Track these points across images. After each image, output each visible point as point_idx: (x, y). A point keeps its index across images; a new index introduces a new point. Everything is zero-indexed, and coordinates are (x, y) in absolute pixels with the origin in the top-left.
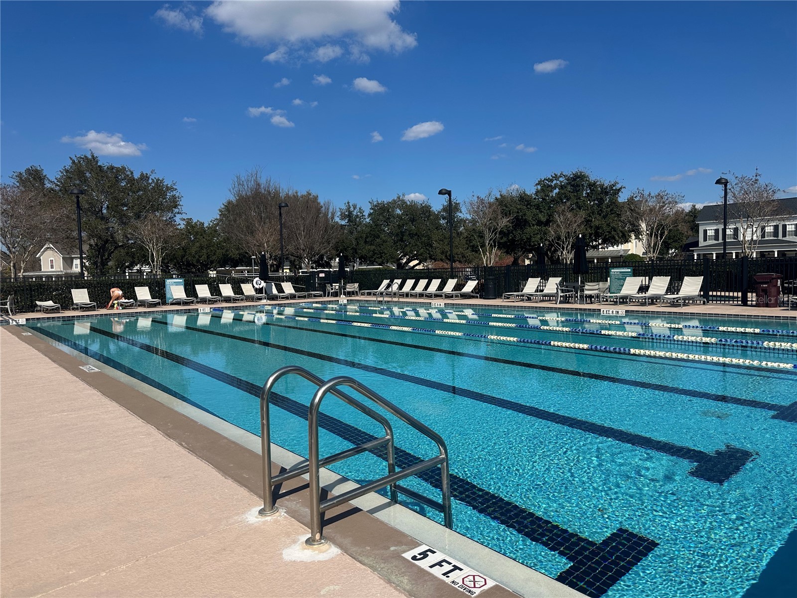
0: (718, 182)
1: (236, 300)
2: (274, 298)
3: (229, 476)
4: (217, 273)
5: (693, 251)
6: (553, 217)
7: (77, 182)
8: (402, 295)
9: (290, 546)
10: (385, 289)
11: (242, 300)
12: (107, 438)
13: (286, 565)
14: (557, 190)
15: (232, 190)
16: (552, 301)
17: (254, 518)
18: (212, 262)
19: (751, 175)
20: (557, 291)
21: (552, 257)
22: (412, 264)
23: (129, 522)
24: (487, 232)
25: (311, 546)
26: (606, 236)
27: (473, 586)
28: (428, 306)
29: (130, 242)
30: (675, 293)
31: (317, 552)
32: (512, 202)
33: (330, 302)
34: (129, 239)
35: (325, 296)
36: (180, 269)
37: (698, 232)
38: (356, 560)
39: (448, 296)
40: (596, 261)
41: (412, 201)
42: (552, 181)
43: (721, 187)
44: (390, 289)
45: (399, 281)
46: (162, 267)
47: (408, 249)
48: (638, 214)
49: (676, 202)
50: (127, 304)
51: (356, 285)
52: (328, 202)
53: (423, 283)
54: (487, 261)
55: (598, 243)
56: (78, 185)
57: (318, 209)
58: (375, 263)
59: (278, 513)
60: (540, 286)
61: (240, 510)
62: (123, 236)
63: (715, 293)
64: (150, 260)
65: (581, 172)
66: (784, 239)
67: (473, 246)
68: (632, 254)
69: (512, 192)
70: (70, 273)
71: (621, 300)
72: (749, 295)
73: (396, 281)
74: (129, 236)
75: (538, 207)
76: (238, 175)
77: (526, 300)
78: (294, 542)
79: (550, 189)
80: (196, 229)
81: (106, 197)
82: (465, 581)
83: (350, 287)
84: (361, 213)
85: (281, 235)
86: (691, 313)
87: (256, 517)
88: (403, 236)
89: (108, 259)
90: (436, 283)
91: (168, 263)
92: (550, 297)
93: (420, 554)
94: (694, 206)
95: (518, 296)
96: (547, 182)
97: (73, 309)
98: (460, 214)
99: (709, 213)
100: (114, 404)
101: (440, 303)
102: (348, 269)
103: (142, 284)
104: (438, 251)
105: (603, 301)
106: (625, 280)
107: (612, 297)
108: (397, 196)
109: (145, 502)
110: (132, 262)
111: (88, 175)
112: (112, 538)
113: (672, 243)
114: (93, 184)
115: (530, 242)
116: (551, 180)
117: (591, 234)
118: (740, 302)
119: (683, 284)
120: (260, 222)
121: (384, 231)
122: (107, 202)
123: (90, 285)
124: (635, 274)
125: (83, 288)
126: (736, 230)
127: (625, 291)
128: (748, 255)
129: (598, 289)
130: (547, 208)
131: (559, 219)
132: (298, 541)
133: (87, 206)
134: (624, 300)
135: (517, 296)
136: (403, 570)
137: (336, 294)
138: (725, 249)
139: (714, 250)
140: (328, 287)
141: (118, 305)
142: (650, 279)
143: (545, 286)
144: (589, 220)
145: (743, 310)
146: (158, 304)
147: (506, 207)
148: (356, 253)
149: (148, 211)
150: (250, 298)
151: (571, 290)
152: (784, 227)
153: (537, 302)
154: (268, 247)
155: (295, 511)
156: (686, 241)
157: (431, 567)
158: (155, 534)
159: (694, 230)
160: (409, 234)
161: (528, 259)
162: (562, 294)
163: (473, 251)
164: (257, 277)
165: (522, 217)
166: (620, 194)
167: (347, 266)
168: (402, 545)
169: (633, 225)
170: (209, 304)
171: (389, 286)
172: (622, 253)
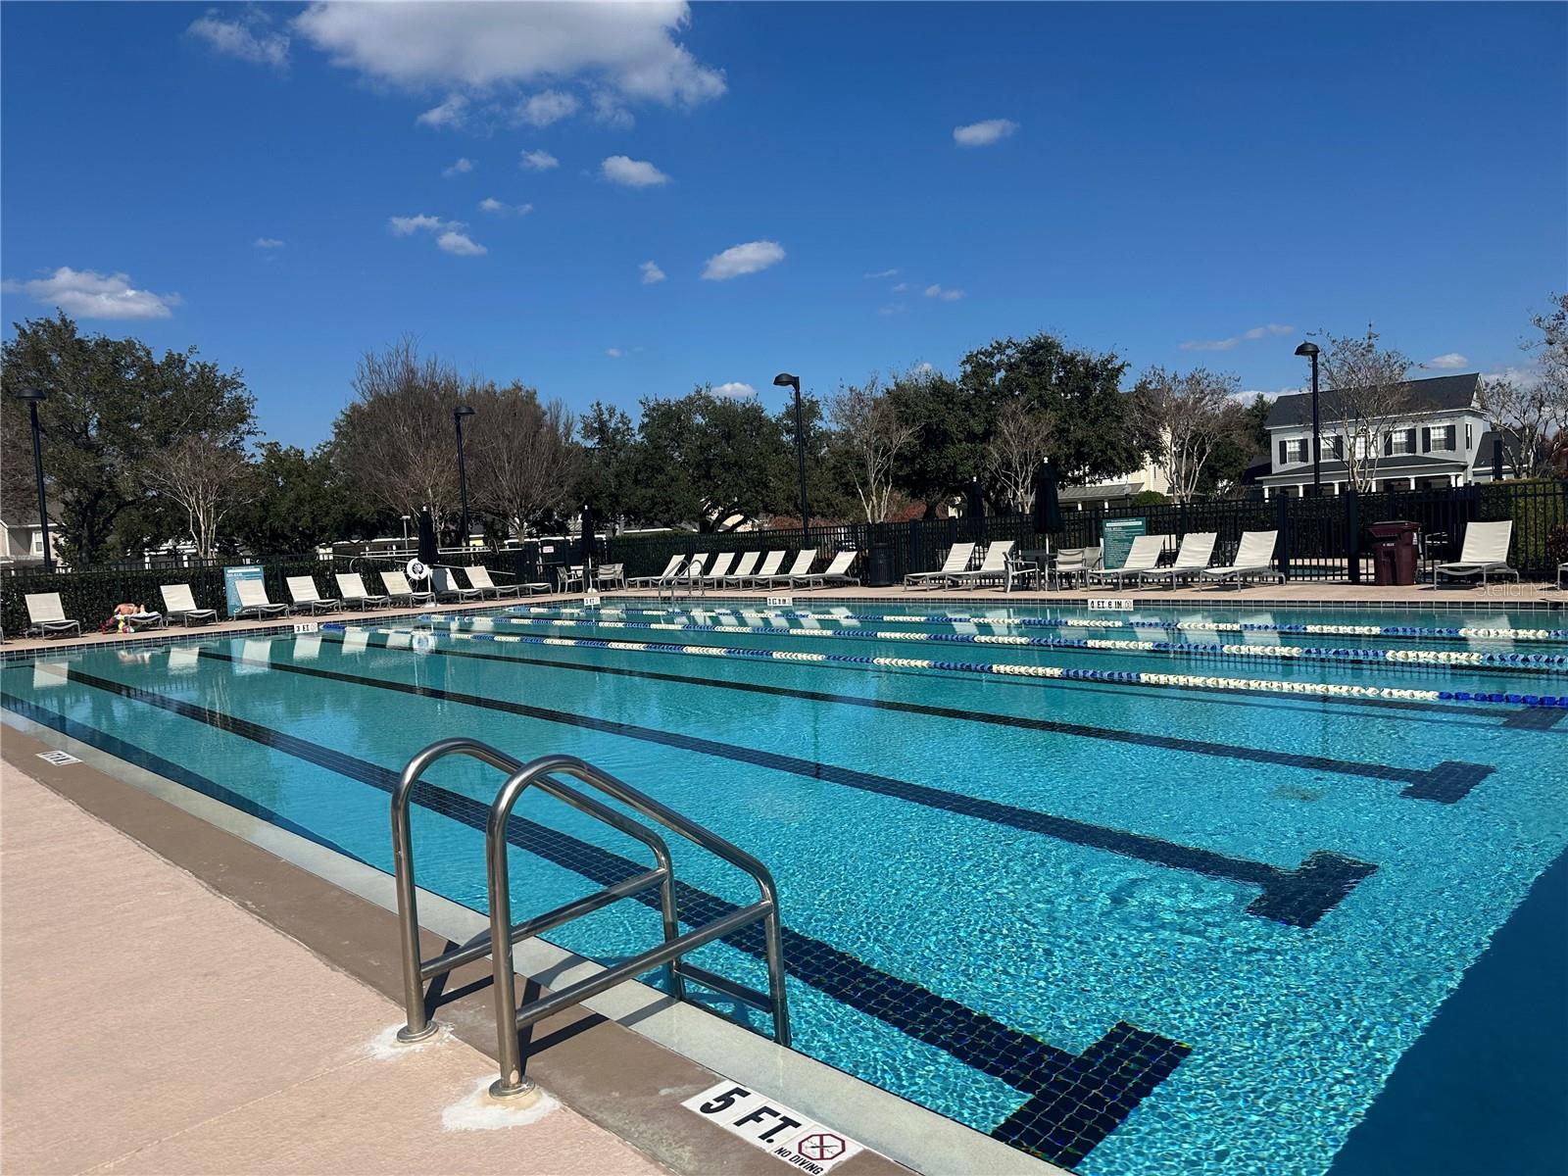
0: (1301, 351)
1: (373, 605)
2: (451, 598)
3: (340, 965)
4: (334, 552)
5: (1261, 482)
6: (996, 425)
7: (33, 374)
8: (709, 585)
9: (459, 1099)
10: (676, 574)
11: (384, 605)
12: (87, 900)
13: (449, 1140)
14: (1002, 374)
15: (357, 382)
16: (998, 586)
17: (388, 1048)
18: (323, 530)
19: (1360, 337)
20: (1007, 568)
21: (997, 501)
22: (730, 522)
23: (126, 1071)
24: (872, 457)
25: (501, 1098)
26: (1096, 458)
27: (818, 1156)
28: (760, 604)
29: (150, 494)
30: (1228, 564)
31: (512, 1109)
32: (917, 397)
33: (566, 603)
34: (146, 490)
35: (555, 591)
36: (258, 546)
37: (1269, 445)
38: (590, 1120)
39: (800, 584)
40: (1080, 508)
41: (726, 398)
42: (991, 355)
43: (1307, 360)
44: (687, 574)
45: (703, 557)
46: (220, 542)
47: (720, 493)
48: (1155, 414)
49: (1225, 391)
50: (145, 622)
51: (619, 567)
52: (557, 404)
53: (750, 559)
54: (873, 513)
55: (1084, 472)
56: (34, 380)
57: (537, 417)
58: (656, 522)
59: (437, 1035)
60: (975, 558)
61: (358, 1033)
62: (134, 481)
63: (1299, 562)
64: (191, 530)
65: (1046, 338)
66: (1426, 455)
67: (847, 484)
68: (1148, 492)
69: (916, 377)
70: (26, 561)
71: (1127, 581)
72: (1362, 562)
73: (696, 557)
74: (145, 482)
75: (967, 407)
76: (370, 354)
77: (949, 586)
78: (468, 1091)
79: (988, 370)
80: (287, 465)
81: (94, 403)
82: (803, 1148)
83: (607, 572)
84: (624, 424)
85: (462, 471)
86: (1255, 601)
87: (392, 1046)
88: (710, 467)
89: (106, 529)
90: (775, 558)
91: (232, 534)
92: (993, 580)
93: (717, 1100)
94: (1261, 397)
95: (935, 579)
96: (984, 358)
97: (32, 635)
98: (819, 423)
99: (1289, 411)
100: (108, 828)
101: (784, 597)
102: (603, 537)
103: (175, 580)
104: (780, 495)
105: (1091, 584)
106: (1131, 542)
107: (1109, 575)
108: (696, 388)
109: (163, 1029)
110: (156, 536)
111: (55, 359)
112: (88, 1107)
113: (1222, 468)
114: (66, 376)
115: (955, 473)
116: (990, 353)
117: (1068, 457)
118: (1347, 578)
119: (1241, 547)
120: (417, 446)
121: (672, 459)
122: (97, 414)
123: (64, 585)
124: (1152, 529)
125: (51, 591)
126: (1338, 440)
127: (1132, 564)
128: (1360, 487)
129: (1081, 562)
130: (984, 407)
131: (1007, 428)
132: (475, 1090)
133: (54, 423)
134: (1132, 580)
135: (931, 579)
136: (683, 1133)
137: (578, 587)
138: (1317, 478)
139: (1297, 480)
140: (562, 573)
141: (127, 624)
142: (1180, 538)
143: (984, 558)
144: (1064, 429)
145: (1351, 591)
146: (212, 618)
147: (907, 406)
148: (618, 503)
149: (184, 431)
150: (400, 601)
151: (1032, 567)
152: (1426, 432)
153: (969, 590)
154: (435, 497)
155: (473, 1029)
156: (1248, 465)
157: (738, 1124)
158: (179, 1094)
159: (1262, 443)
160: (723, 464)
161: (953, 506)
162: (1015, 573)
163: (848, 494)
164: (414, 557)
165: (938, 425)
166: (1121, 377)
167: (600, 530)
168: (684, 1084)
169: (1146, 435)
170: (316, 615)
171: (683, 567)
172: (1128, 490)
